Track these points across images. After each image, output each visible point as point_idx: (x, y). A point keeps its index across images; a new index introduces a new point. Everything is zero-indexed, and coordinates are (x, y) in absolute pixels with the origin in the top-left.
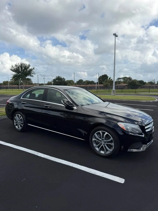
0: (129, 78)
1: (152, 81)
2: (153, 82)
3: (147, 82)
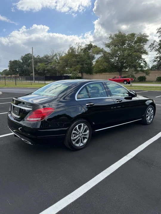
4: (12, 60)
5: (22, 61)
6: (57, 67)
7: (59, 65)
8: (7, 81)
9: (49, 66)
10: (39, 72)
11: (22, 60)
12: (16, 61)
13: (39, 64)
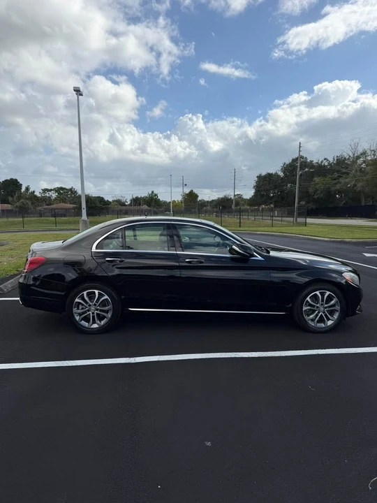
0: (71, 190)
1: (120, 198)
2: (123, 200)
3: (111, 200)
4: (264, 173)
5: (281, 174)
6: (360, 184)
7: (364, 178)
8: (244, 219)
9: (340, 183)
10: (316, 197)
11: (284, 173)
12: (270, 175)
13: (317, 179)
